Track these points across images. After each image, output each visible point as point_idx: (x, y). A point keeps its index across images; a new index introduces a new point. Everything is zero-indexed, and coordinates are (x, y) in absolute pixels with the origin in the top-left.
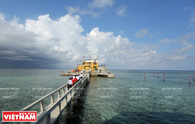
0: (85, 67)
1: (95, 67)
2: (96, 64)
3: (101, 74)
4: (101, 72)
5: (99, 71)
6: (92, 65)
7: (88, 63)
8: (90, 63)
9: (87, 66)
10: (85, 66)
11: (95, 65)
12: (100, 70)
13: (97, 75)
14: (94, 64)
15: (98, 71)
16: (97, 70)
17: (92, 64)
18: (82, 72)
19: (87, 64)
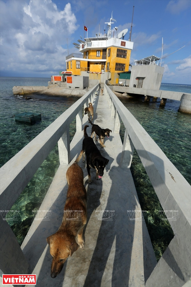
0: (89, 66)
1: (120, 66)
2: (125, 56)
3: (144, 91)
4: (140, 85)
5: (136, 82)
6: (113, 59)
7: (97, 50)
8: (104, 50)
9: (97, 63)
10: (89, 63)
11: (121, 60)
12: (138, 78)
13: (129, 94)
14: (118, 56)
15: (133, 81)
16: (129, 78)
17: (114, 53)
18: (78, 82)
19: (94, 54)
